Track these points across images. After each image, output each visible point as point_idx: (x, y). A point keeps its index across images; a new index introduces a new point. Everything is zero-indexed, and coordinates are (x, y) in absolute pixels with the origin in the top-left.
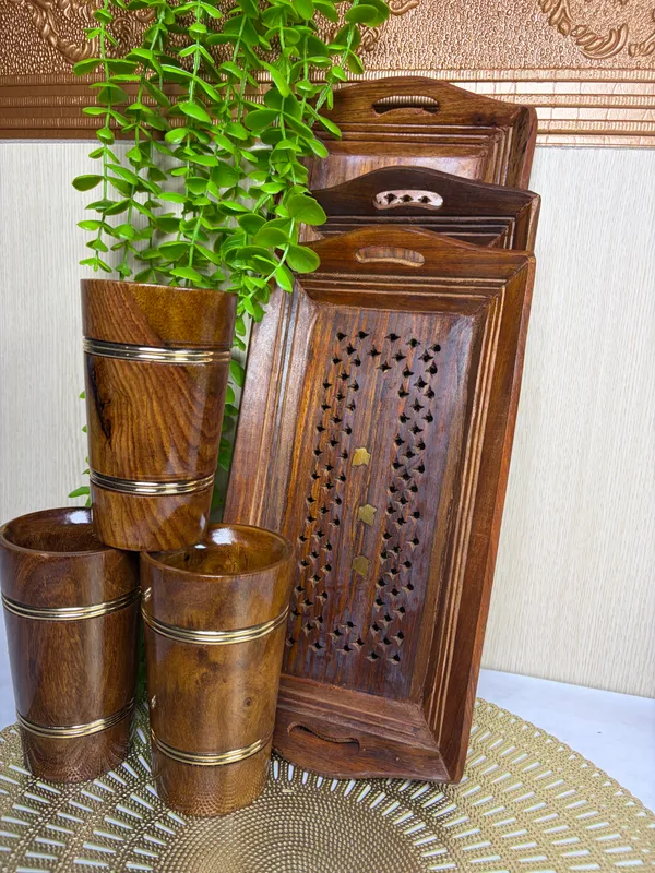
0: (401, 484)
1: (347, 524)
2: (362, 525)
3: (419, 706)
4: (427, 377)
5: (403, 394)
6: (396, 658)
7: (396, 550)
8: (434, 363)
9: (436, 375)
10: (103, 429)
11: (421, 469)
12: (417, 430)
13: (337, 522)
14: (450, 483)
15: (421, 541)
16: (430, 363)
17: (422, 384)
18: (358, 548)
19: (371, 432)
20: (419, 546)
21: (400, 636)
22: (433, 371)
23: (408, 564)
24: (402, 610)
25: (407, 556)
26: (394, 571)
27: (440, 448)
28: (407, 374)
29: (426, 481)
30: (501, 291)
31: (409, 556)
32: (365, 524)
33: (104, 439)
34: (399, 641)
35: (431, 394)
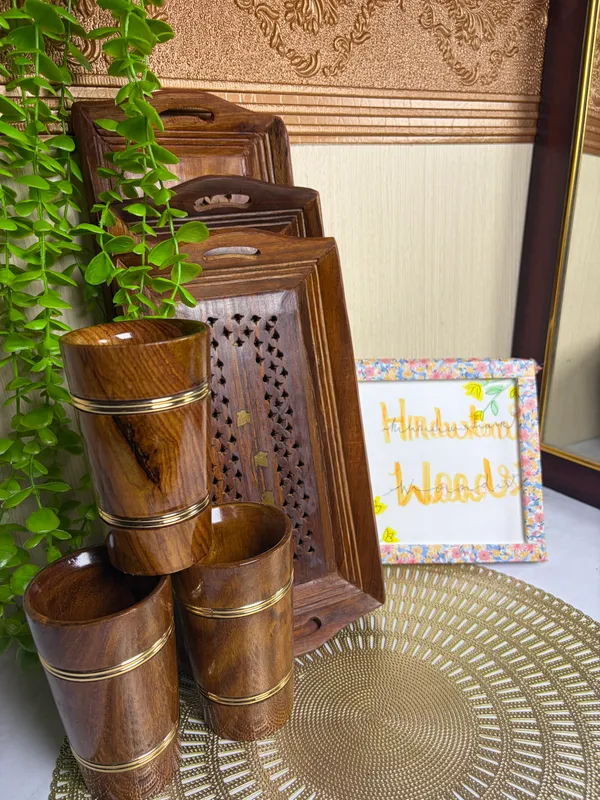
0: (279, 428)
1: (248, 473)
2: (261, 470)
3: (336, 573)
4: (274, 343)
5: (259, 360)
6: (311, 550)
7: (289, 476)
8: (275, 331)
9: (280, 339)
10: (149, 477)
11: (290, 412)
12: (277, 384)
13: (239, 475)
14: (313, 414)
15: (305, 462)
16: (272, 331)
17: (270, 349)
18: (261, 487)
19: (245, 397)
20: (305, 467)
21: (309, 533)
22: (276, 336)
23: (300, 482)
24: (305, 515)
25: (298, 476)
26: (292, 491)
27: (299, 392)
28: (257, 343)
29: (297, 420)
30: (314, 269)
31: (300, 477)
32: (262, 468)
33: (150, 486)
34: (310, 538)
35: (280, 355)
